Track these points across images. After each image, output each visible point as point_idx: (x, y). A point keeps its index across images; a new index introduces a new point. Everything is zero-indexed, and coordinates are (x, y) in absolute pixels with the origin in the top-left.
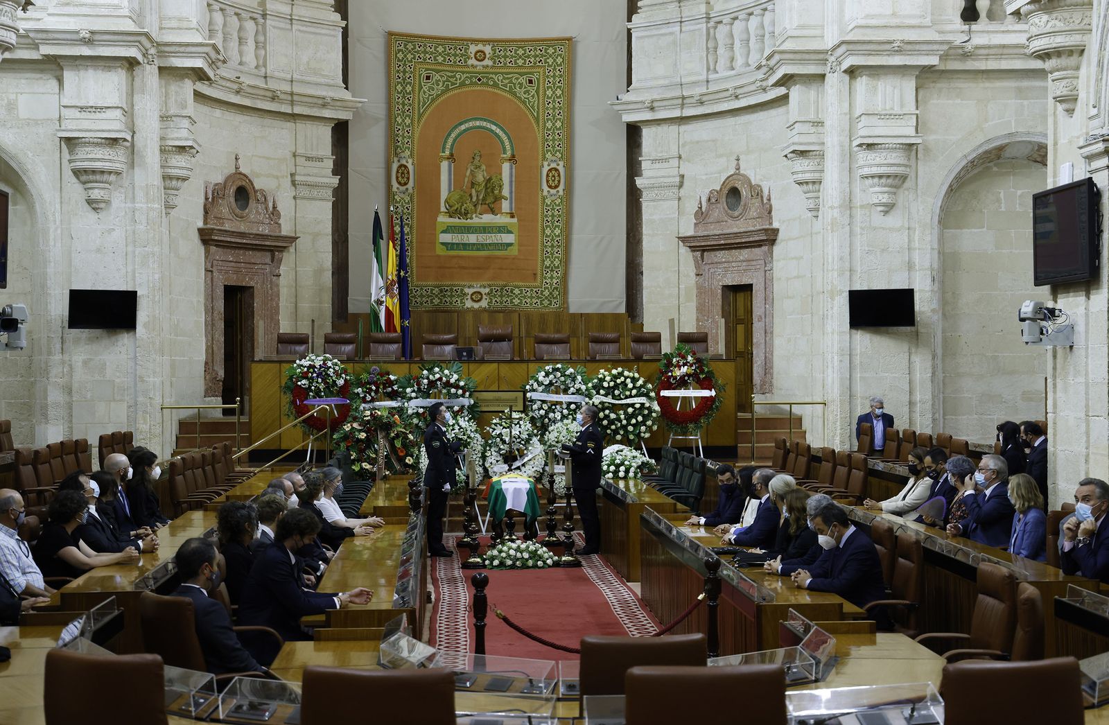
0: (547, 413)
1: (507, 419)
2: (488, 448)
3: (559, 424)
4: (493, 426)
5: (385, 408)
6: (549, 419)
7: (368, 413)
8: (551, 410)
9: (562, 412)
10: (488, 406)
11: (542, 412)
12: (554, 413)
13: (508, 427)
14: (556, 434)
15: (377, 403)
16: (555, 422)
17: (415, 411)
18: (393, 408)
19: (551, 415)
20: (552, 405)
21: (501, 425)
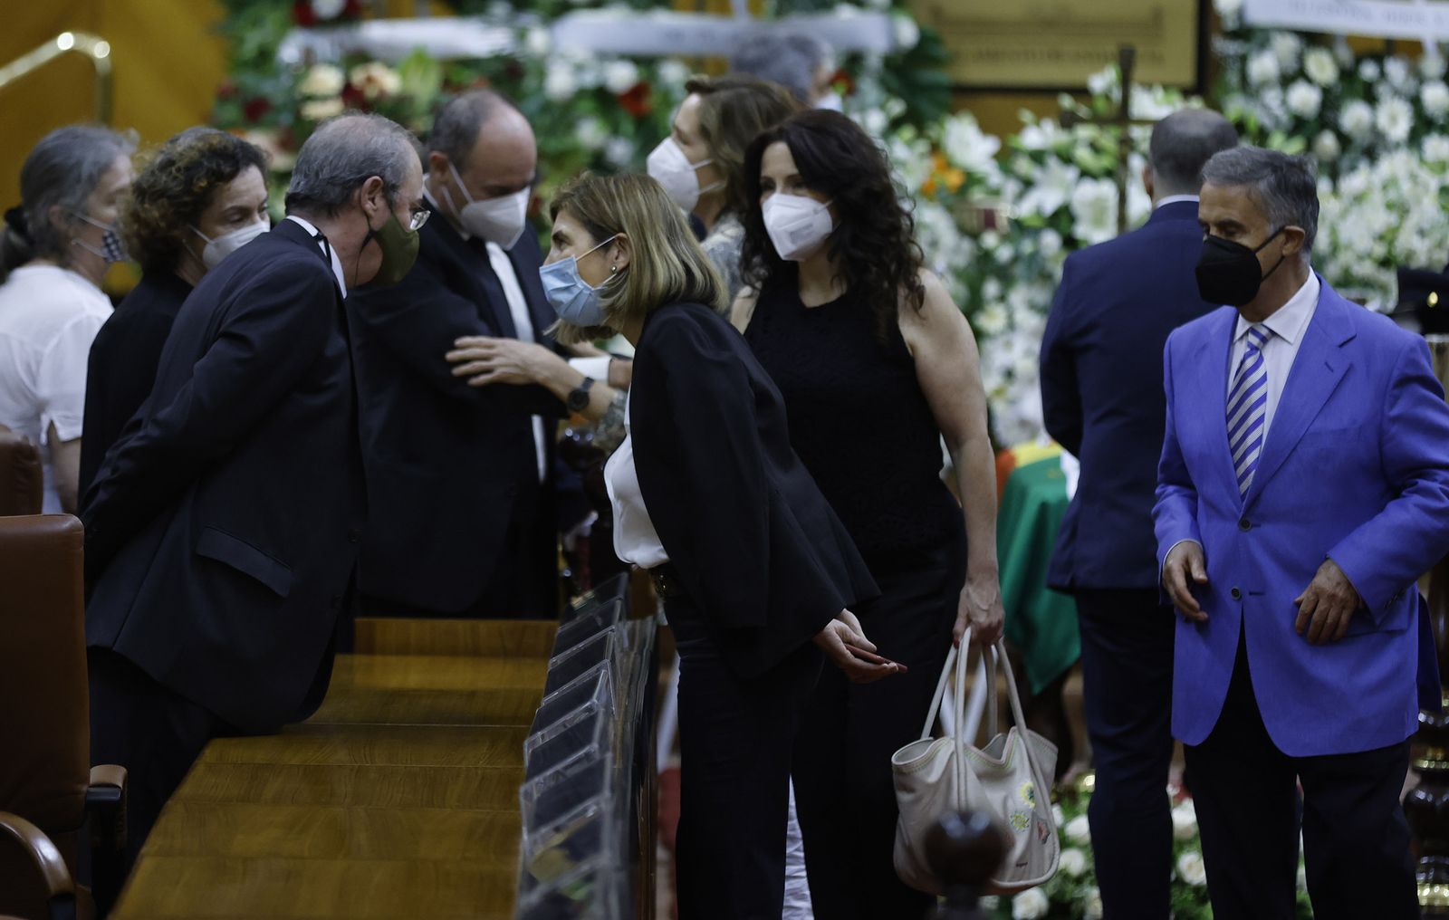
0: (1331, 101)
1: (1098, 120)
2: (991, 288)
3: (1395, 164)
4: (1024, 166)
5: (420, 57)
6: (1344, 140)
7: (328, 79)
8: (1352, 85)
9: (1416, 102)
10: (992, 56)
11: (1304, 98)
12: (1371, 98)
13: (1109, 174)
14: (1380, 219)
15: (377, 32)
16: (1372, 149)
17: (589, 79)
18: (468, 63)
19: (1354, 115)
20: (1359, 59)
21: (1066, 158)
